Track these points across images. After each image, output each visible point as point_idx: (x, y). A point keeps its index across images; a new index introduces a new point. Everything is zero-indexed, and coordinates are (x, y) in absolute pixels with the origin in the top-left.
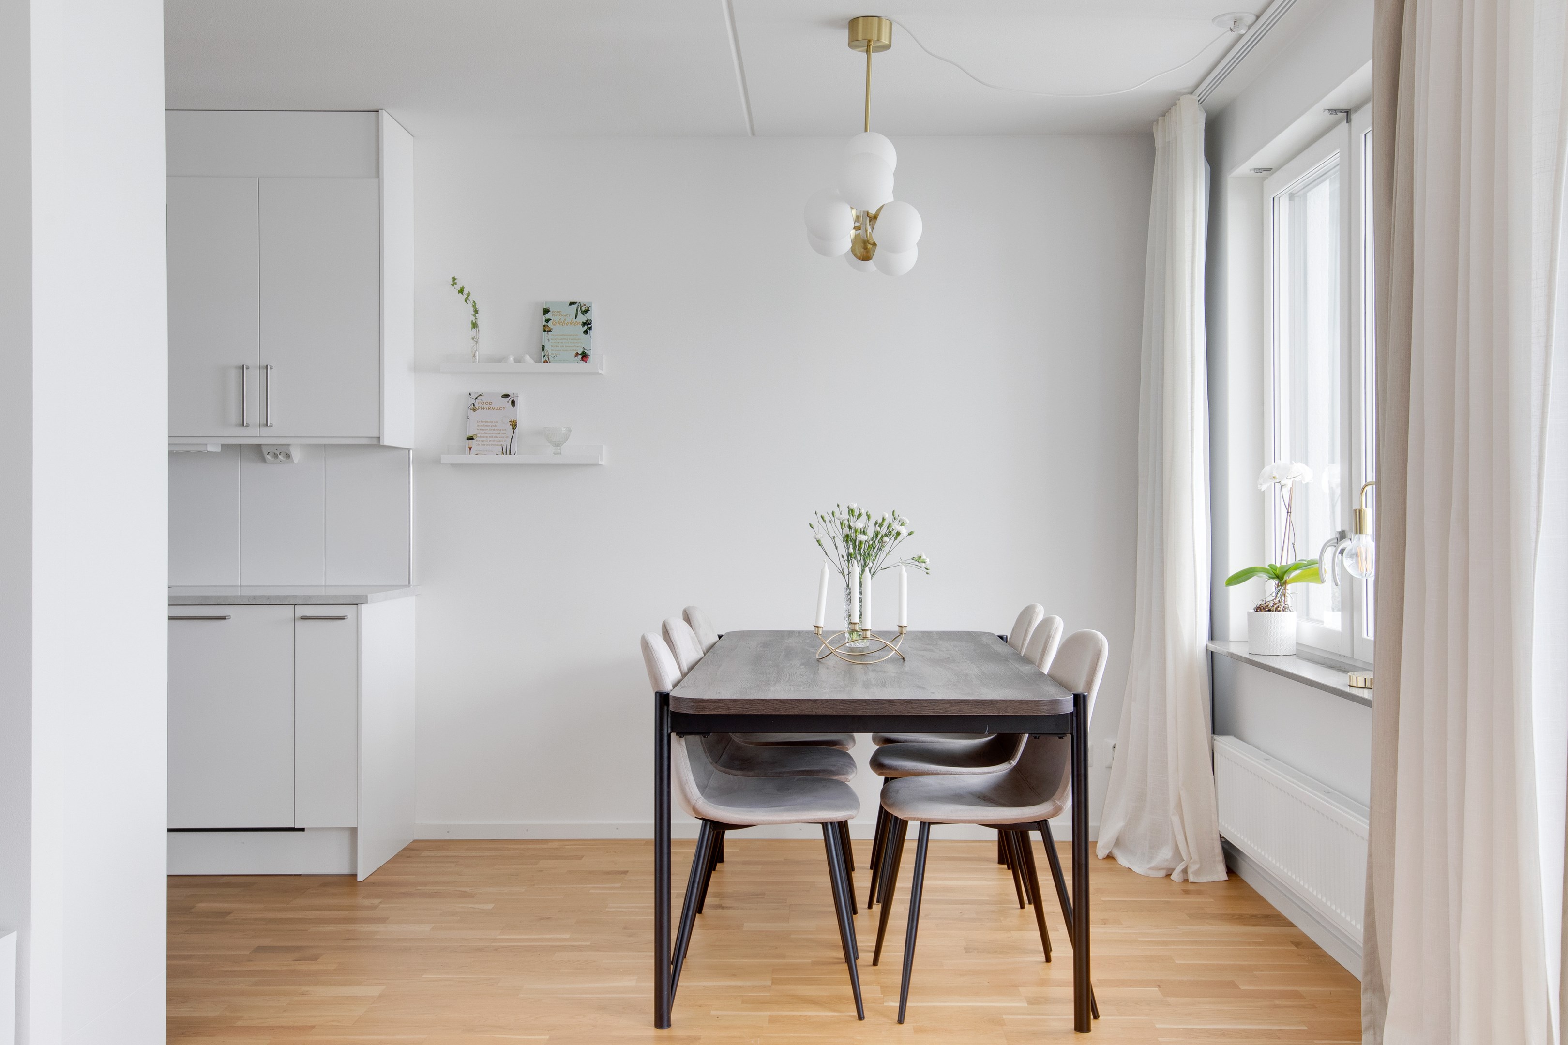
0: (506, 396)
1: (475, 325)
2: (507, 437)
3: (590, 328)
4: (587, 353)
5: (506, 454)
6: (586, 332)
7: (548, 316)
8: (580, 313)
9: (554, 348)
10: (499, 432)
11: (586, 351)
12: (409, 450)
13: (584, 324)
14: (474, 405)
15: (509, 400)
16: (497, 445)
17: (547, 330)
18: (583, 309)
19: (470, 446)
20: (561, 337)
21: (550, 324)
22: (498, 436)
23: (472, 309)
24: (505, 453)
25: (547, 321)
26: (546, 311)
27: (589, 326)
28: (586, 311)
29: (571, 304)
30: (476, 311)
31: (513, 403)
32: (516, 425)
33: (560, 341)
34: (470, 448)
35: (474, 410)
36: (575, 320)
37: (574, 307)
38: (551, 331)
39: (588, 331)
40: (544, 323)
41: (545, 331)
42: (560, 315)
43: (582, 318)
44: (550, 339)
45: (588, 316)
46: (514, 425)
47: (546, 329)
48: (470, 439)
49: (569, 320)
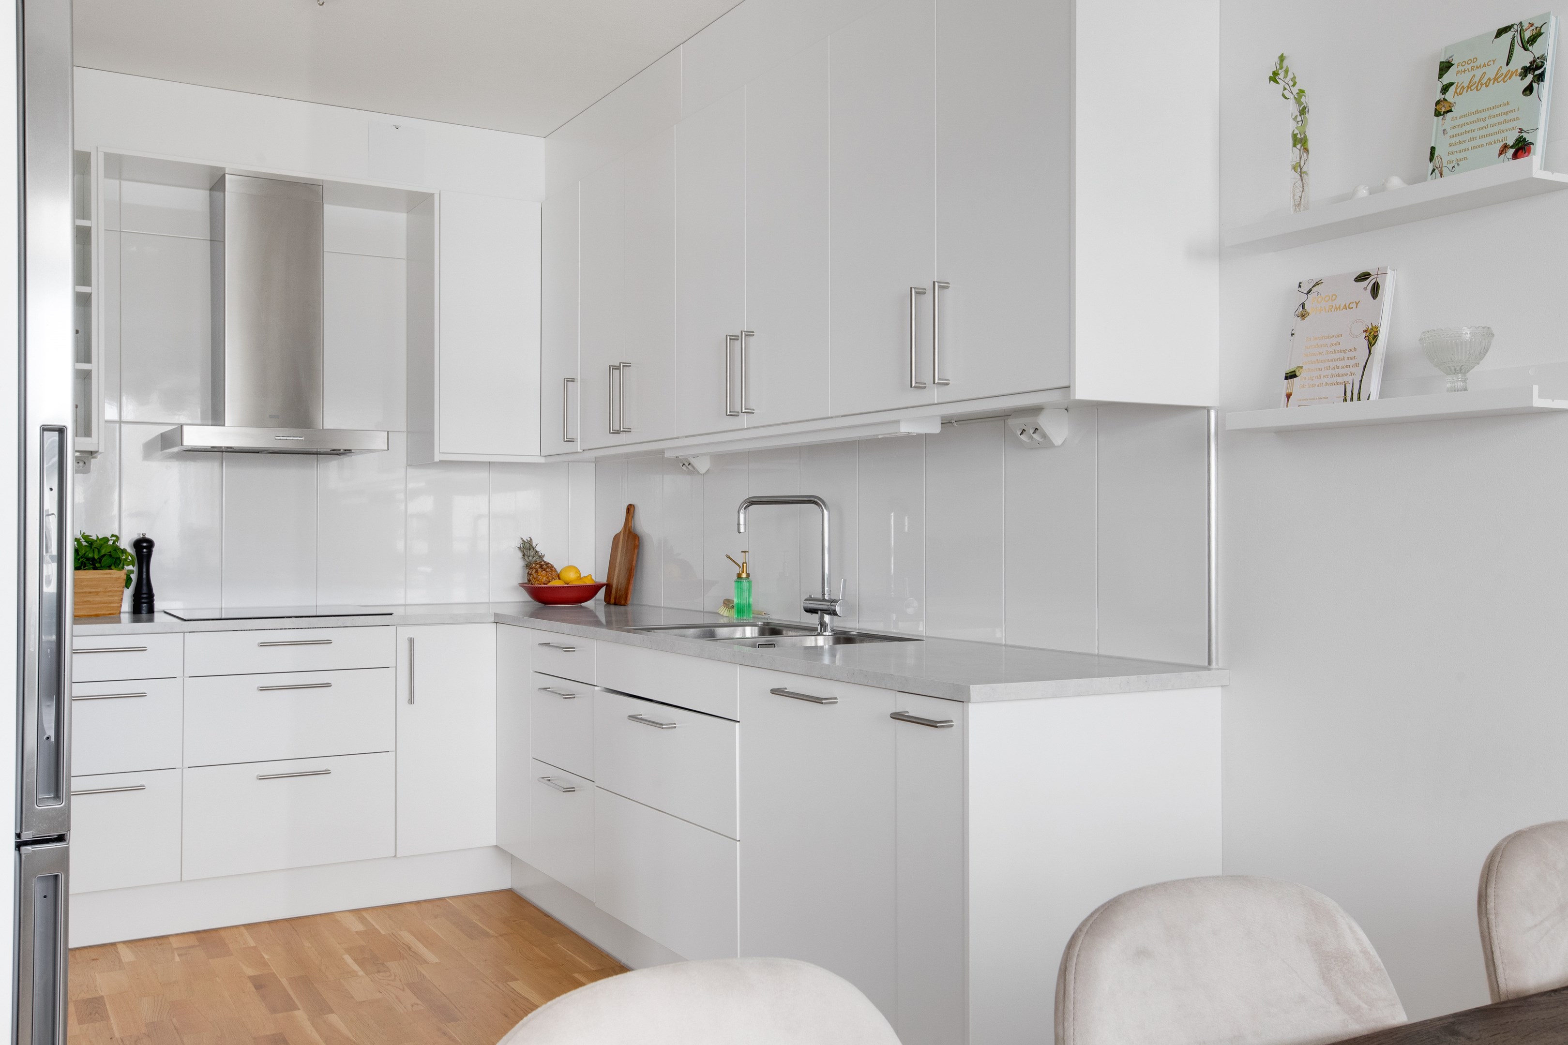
0: (1363, 277)
1: (1300, 141)
2: (1357, 365)
3: (1540, 78)
4: (1528, 138)
5: (1352, 400)
6: (1529, 90)
7: (1447, 78)
8: (1518, 48)
9: (1454, 149)
10: (1342, 355)
11: (1524, 135)
12: (1208, 409)
13: (1526, 71)
14: (1303, 306)
15: (1368, 284)
16: (1337, 384)
17: (1443, 110)
18: (1527, 35)
19: (1289, 391)
20: (1474, 118)
21: (1449, 96)
22: (1340, 364)
23: (1292, 107)
24: (1348, 398)
25: (1445, 89)
26: (1445, 67)
27: (1537, 72)
28: (1533, 40)
29: (1500, 33)
30: (1303, 111)
31: (1375, 290)
32: (1375, 337)
33: (1468, 128)
34: (1289, 396)
35: (1303, 316)
36: (1505, 69)
37: (1507, 37)
38: (1450, 111)
39: (1535, 85)
40: (1439, 96)
41: (1437, 114)
42: (1472, 69)
43: (1522, 58)
44: (1448, 130)
45: (1537, 49)
46: (1372, 337)
47: (1441, 110)
48: (1291, 376)
49: (1491, 72)
